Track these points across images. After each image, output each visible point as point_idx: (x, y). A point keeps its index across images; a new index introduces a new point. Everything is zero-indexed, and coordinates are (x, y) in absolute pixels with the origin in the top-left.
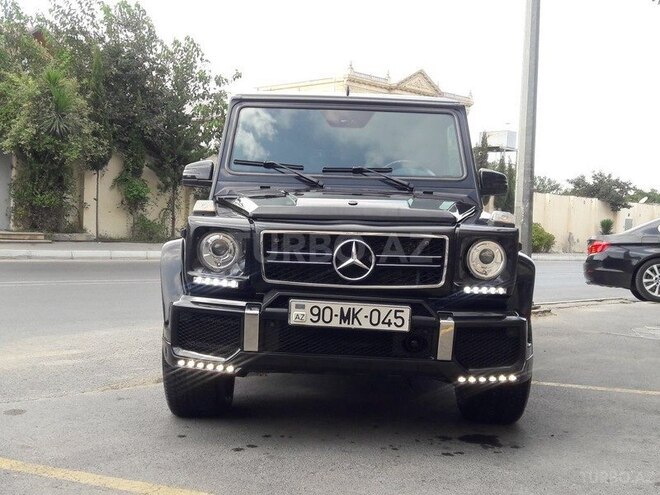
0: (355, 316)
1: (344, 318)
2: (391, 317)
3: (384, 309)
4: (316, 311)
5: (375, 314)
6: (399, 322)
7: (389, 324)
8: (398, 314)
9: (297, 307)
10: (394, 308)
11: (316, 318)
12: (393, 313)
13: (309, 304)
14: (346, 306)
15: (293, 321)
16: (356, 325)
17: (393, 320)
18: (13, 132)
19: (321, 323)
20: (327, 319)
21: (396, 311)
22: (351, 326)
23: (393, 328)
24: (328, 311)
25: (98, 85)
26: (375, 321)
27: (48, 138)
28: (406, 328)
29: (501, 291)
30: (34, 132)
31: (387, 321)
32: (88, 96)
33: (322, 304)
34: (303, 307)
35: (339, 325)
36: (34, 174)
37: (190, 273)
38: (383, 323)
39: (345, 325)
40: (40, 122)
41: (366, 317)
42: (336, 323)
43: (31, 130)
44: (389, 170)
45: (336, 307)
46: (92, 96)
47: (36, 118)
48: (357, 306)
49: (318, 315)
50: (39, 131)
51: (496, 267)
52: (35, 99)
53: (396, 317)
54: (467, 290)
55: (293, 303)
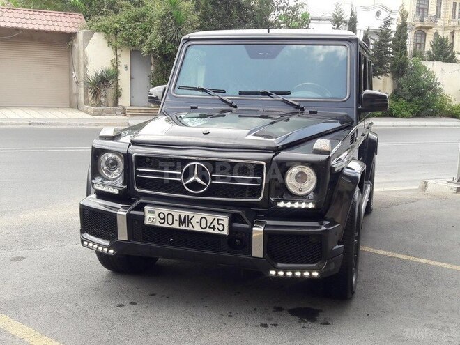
0: (189, 221)
1: (182, 222)
2: (215, 223)
3: (210, 217)
4: (162, 216)
5: (204, 220)
6: (221, 228)
7: (214, 228)
8: (220, 222)
9: (150, 212)
10: (217, 217)
11: (162, 221)
12: (216, 221)
13: (157, 210)
14: (183, 213)
15: (147, 222)
16: (190, 228)
17: (217, 226)
18: (148, 41)
19: (166, 225)
20: (170, 222)
21: (218, 220)
22: (187, 228)
23: (216, 232)
24: (170, 217)
25: (206, 5)
26: (204, 226)
27: (171, 45)
28: (226, 232)
29: (311, 205)
30: (161, 41)
31: (212, 226)
32: (199, 13)
33: (166, 211)
34: (153, 212)
35: (178, 227)
36: (163, 69)
37: (93, 181)
38: (210, 227)
39: (183, 227)
40: (165, 34)
41: (197, 222)
42: (176, 225)
43: (160, 40)
44: (289, 93)
45: (176, 213)
46: (202, 13)
47: (163, 31)
48: (190, 214)
49: (164, 218)
50: (164, 40)
51: (309, 186)
52: (162, 18)
53: (219, 224)
54: (281, 204)
55: (147, 208)
